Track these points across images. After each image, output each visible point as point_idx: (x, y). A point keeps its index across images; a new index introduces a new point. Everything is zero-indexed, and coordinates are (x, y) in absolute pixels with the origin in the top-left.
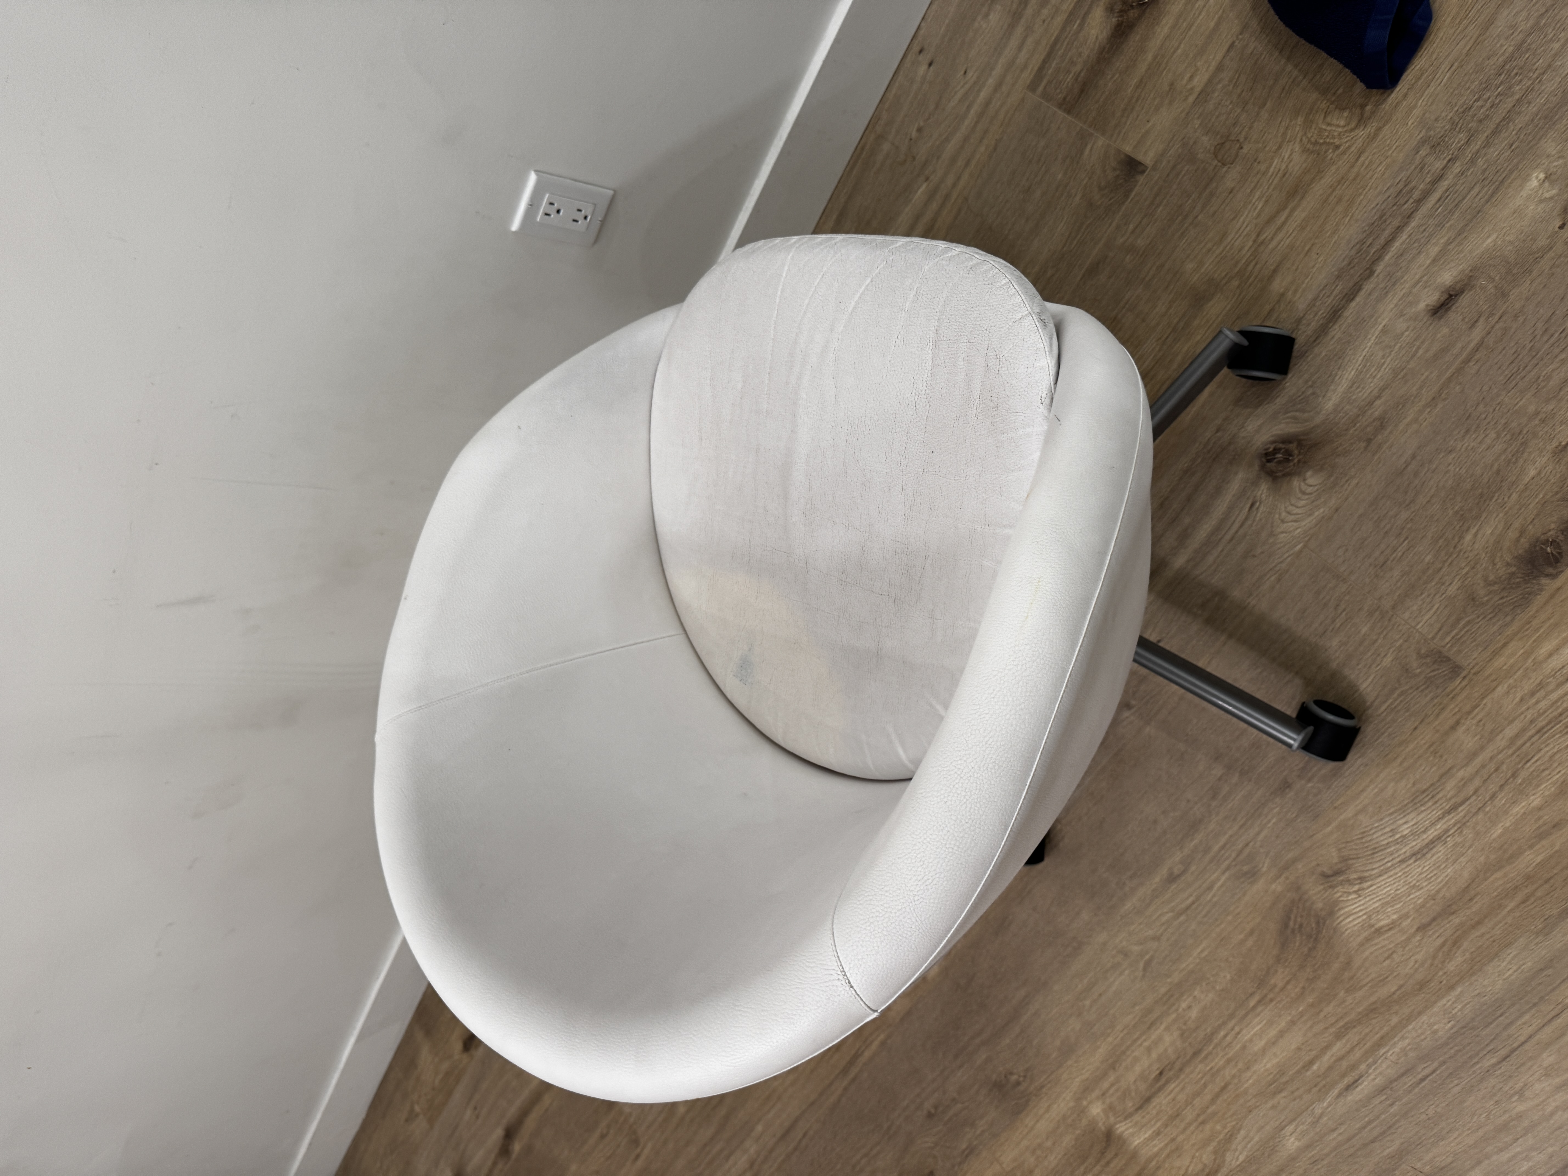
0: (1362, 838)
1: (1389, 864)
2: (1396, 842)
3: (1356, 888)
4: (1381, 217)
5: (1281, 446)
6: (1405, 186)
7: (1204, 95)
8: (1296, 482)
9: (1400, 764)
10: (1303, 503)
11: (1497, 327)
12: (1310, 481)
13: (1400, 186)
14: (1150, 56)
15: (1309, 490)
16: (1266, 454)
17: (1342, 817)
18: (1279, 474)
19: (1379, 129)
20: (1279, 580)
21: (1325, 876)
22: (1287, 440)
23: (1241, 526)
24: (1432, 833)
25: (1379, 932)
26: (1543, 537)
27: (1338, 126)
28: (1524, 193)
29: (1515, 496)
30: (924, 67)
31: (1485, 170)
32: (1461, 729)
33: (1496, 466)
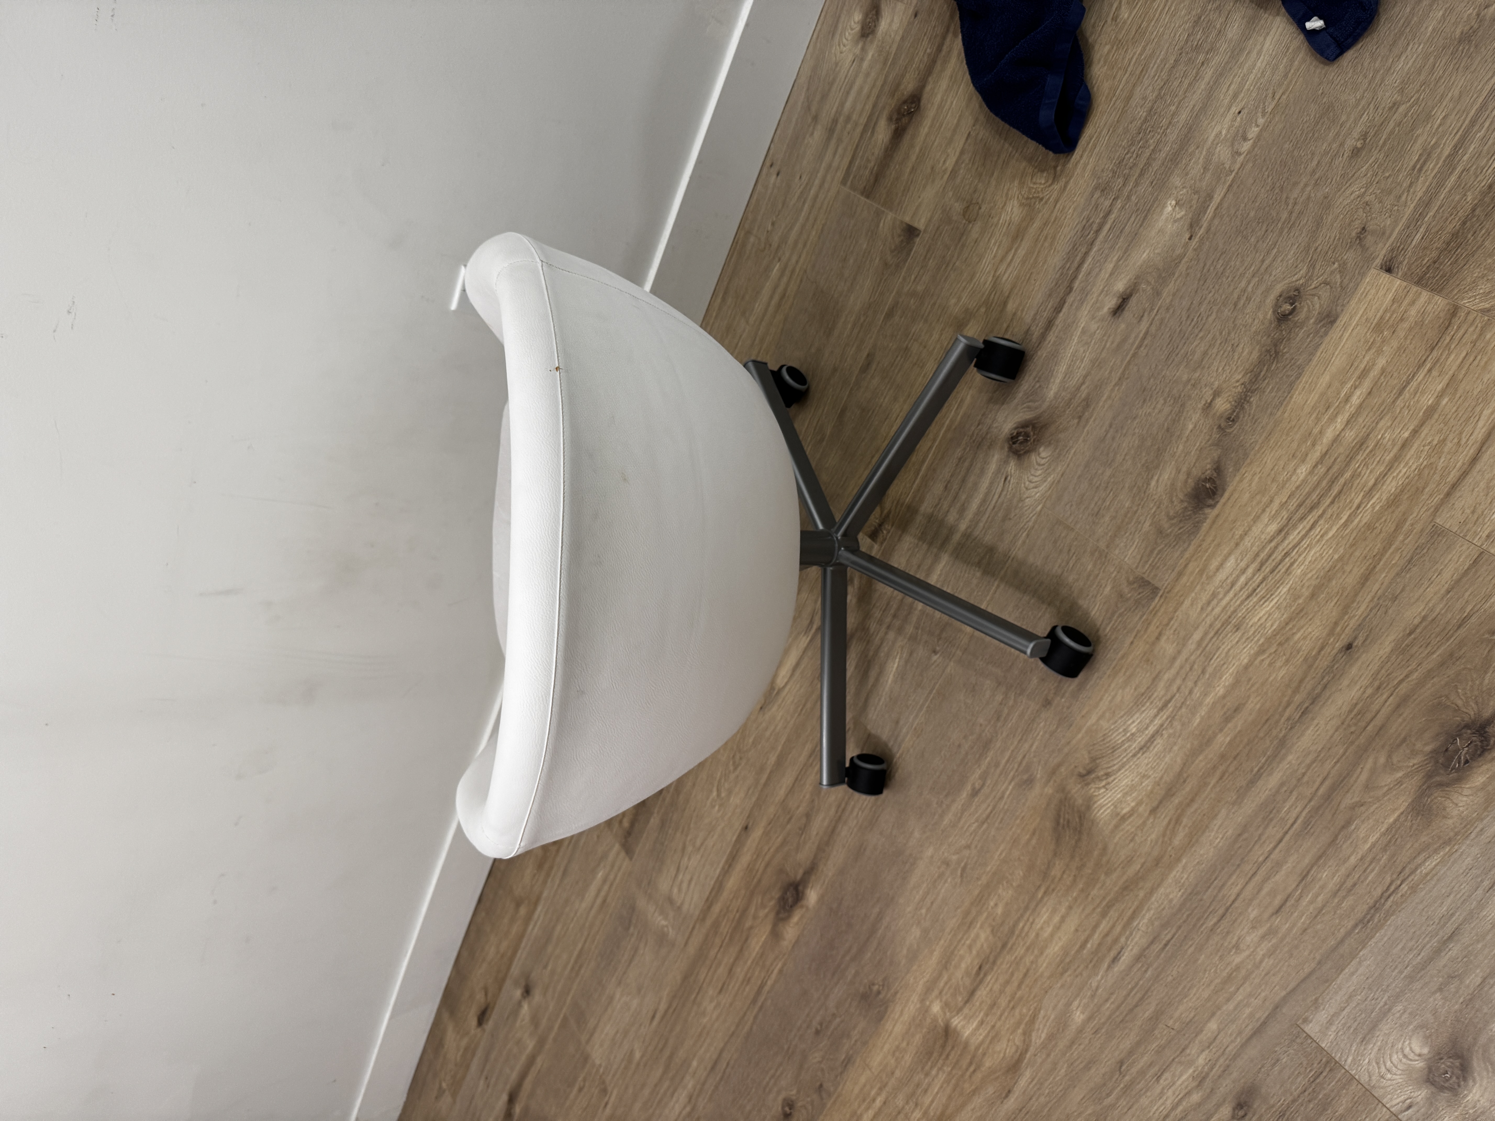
0: (1104, 740)
1: (1125, 760)
2: (1128, 740)
3: (1104, 783)
4: (1074, 247)
5: (1021, 430)
6: (1088, 221)
7: (954, 173)
8: (1033, 457)
9: (1124, 674)
10: (1040, 472)
11: (1157, 318)
12: (1043, 455)
13: (1084, 222)
14: (917, 149)
15: (1043, 461)
16: (1012, 438)
17: (1089, 724)
18: (1022, 452)
19: (1067, 183)
20: (1028, 535)
21: (1081, 776)
22: (1025, 425)
23: (999, 497)
24: (1152, 729)
25: (1124, 819)
26: (1203, 477)
27: (1041, 184)
28: (1163, 217)
29: (1181, 447)
30: (774, 176)
31: (1137, 203)
32: (1164, 639)
33: (1166, 424)
